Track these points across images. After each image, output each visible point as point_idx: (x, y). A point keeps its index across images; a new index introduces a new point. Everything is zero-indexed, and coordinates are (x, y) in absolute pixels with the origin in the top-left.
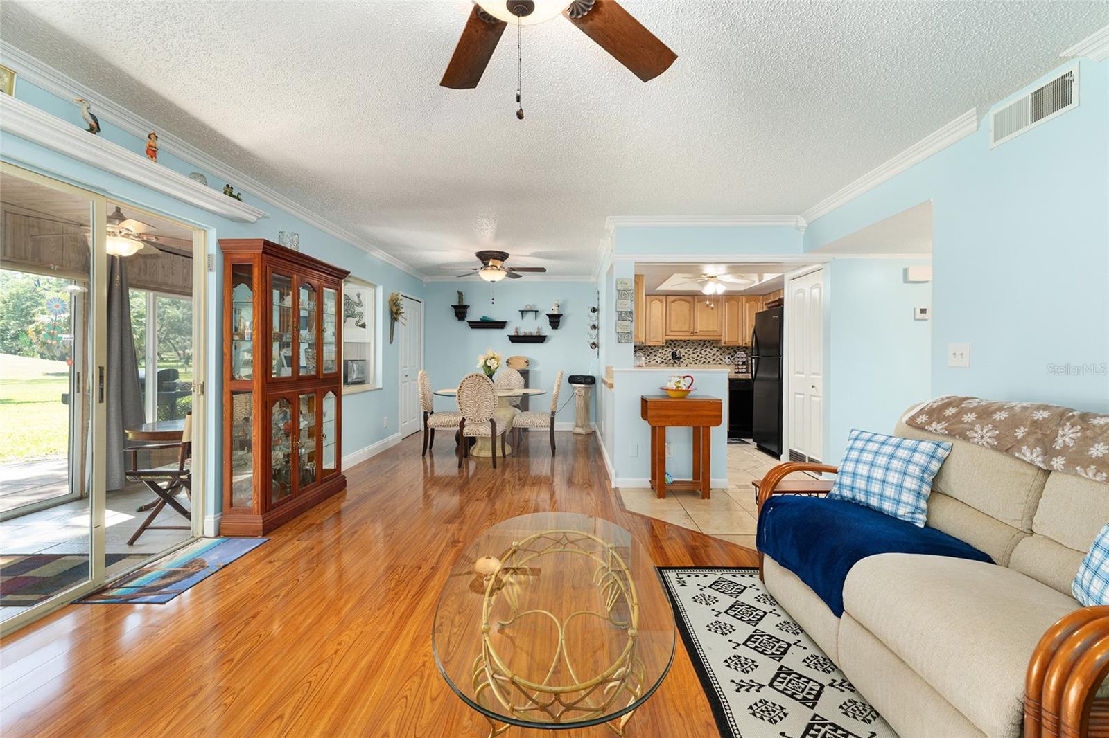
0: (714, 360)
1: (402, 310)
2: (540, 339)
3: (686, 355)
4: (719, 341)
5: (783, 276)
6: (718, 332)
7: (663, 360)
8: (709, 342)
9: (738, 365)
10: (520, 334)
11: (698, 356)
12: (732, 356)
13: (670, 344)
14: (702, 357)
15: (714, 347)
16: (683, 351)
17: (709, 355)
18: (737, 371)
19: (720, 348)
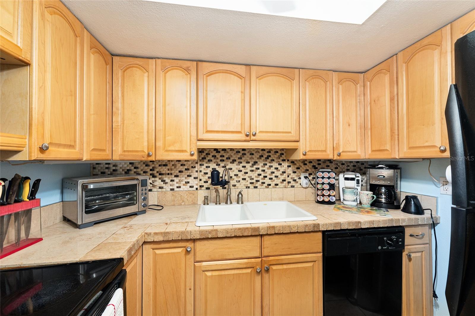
0: (284, 180)
3: (240, 174)
4: (294, 150)
6: (293, 136)
7: (202, 183)
9: (323, 190)
11: (259, 175)
12: (310, 174)
13: (214, 156)
14: (265, 177)
15: (284, 160)
16: (234, 166)
17: (277, 173)
18: (321, 199)
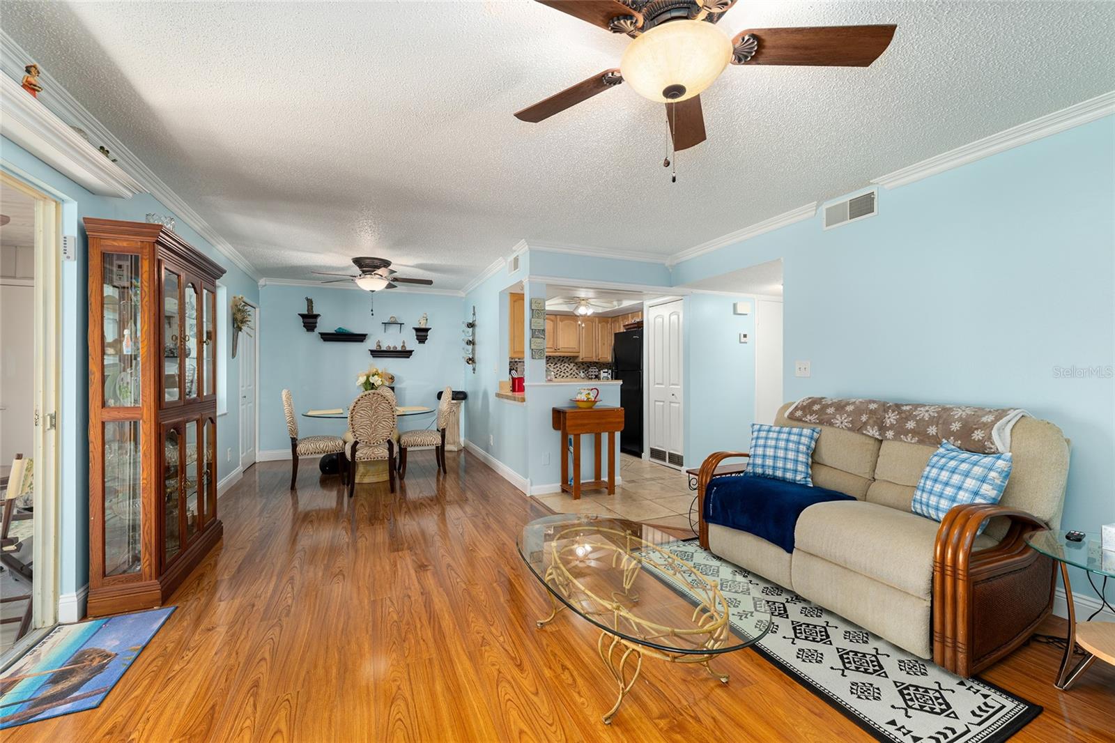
0: (571, 374)
1: (249, 318)
2: (406, 354)
4: (577, 357)
5: (643, 303)
6: (577, 349)
8: (567, 357)
9: (592, 378)
10: (382, 349)
11: (558, 370)
12: (585, 370)
15: (571, 362)
17: (567, 370)
19: (576, 363)
